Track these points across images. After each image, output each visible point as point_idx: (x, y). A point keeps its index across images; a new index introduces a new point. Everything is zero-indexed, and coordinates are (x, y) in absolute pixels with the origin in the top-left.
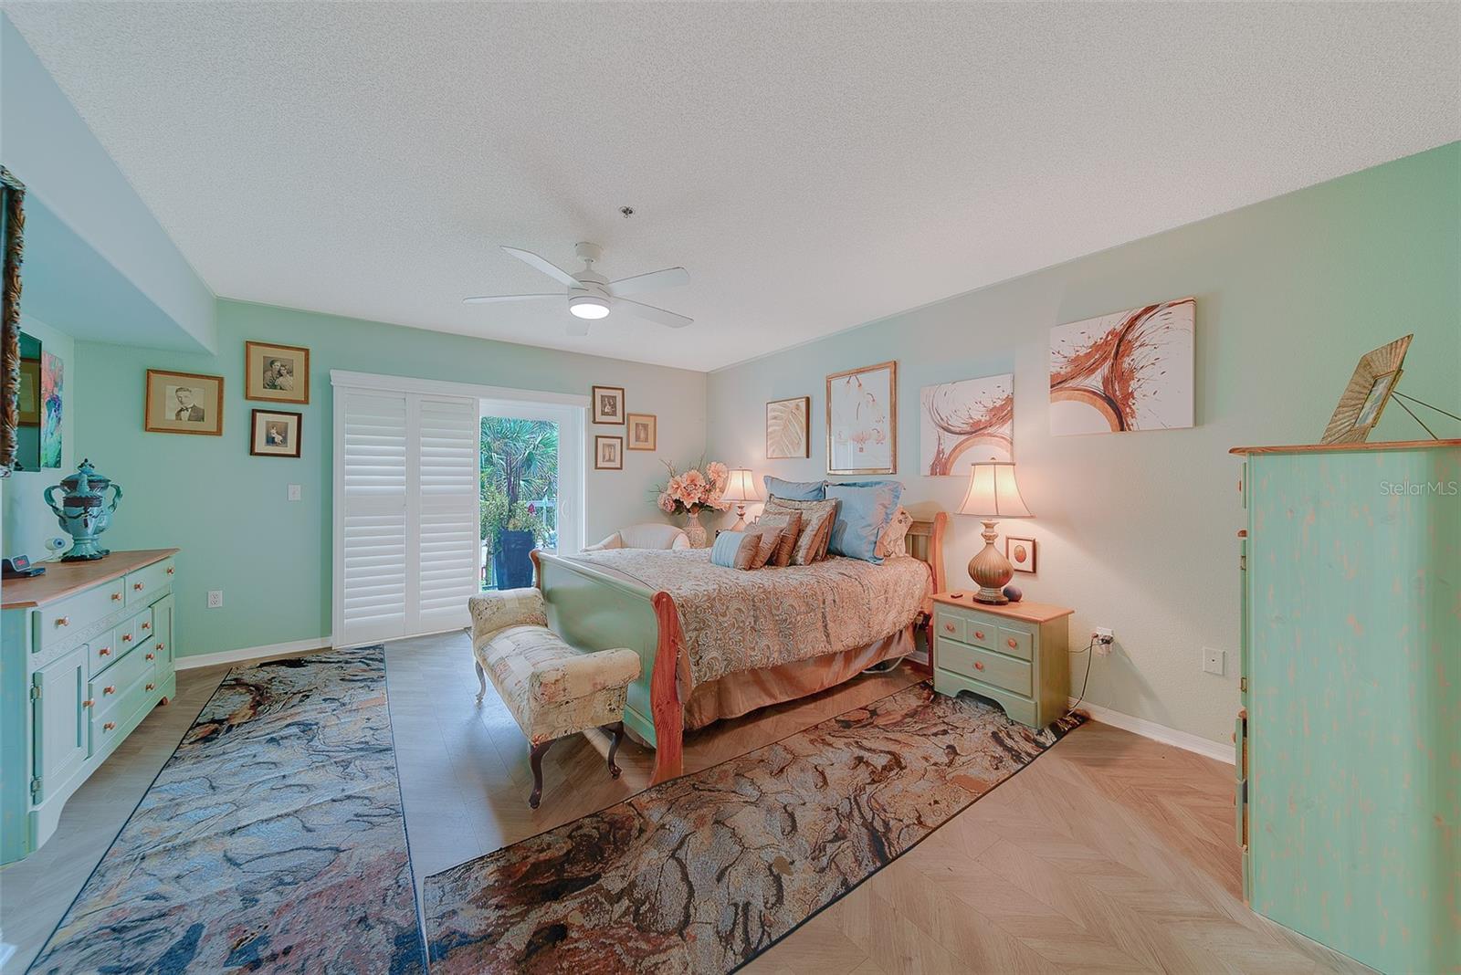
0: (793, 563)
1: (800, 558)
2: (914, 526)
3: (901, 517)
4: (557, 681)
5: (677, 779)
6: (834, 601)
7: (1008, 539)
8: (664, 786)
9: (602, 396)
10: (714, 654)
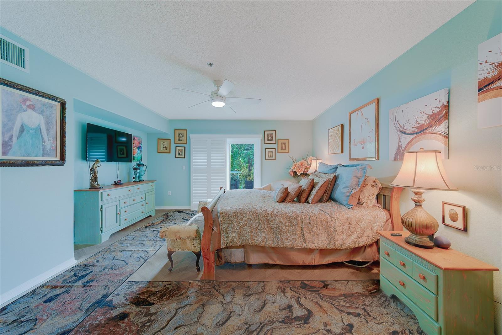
0: (306, 201)
1: (310, 200)
2: (382, 189)
3: (374, 184)
4: (164, 232)
5: (211, 280)
6: (310, 223)
7: (444, 204)
8: (205, 281)
9: (268, 134)
10: (234, 235)
